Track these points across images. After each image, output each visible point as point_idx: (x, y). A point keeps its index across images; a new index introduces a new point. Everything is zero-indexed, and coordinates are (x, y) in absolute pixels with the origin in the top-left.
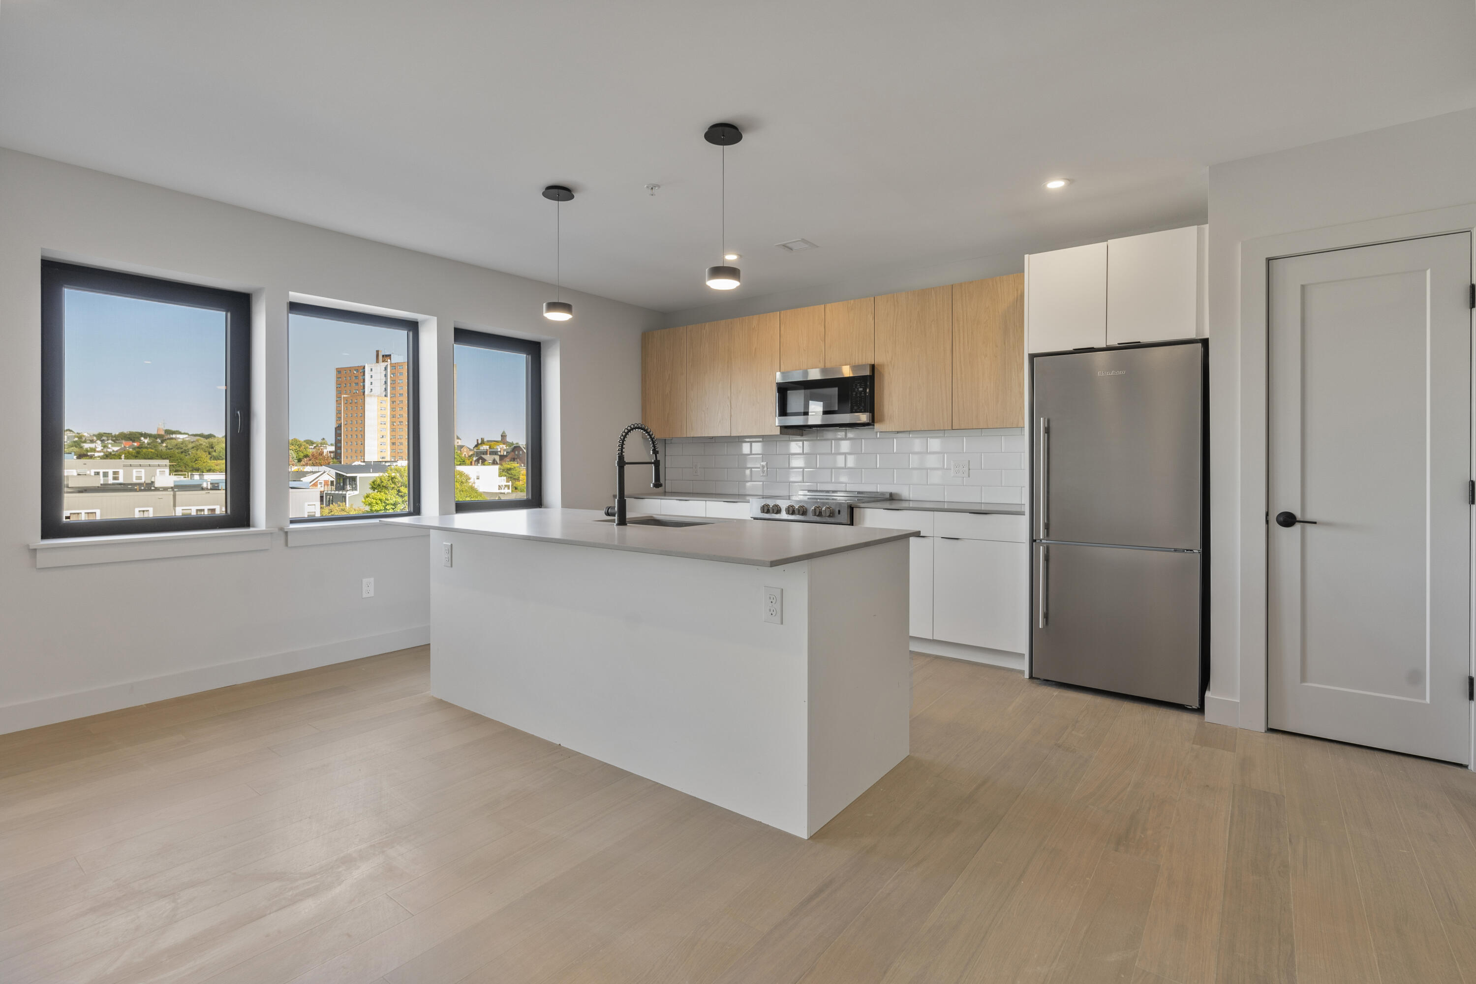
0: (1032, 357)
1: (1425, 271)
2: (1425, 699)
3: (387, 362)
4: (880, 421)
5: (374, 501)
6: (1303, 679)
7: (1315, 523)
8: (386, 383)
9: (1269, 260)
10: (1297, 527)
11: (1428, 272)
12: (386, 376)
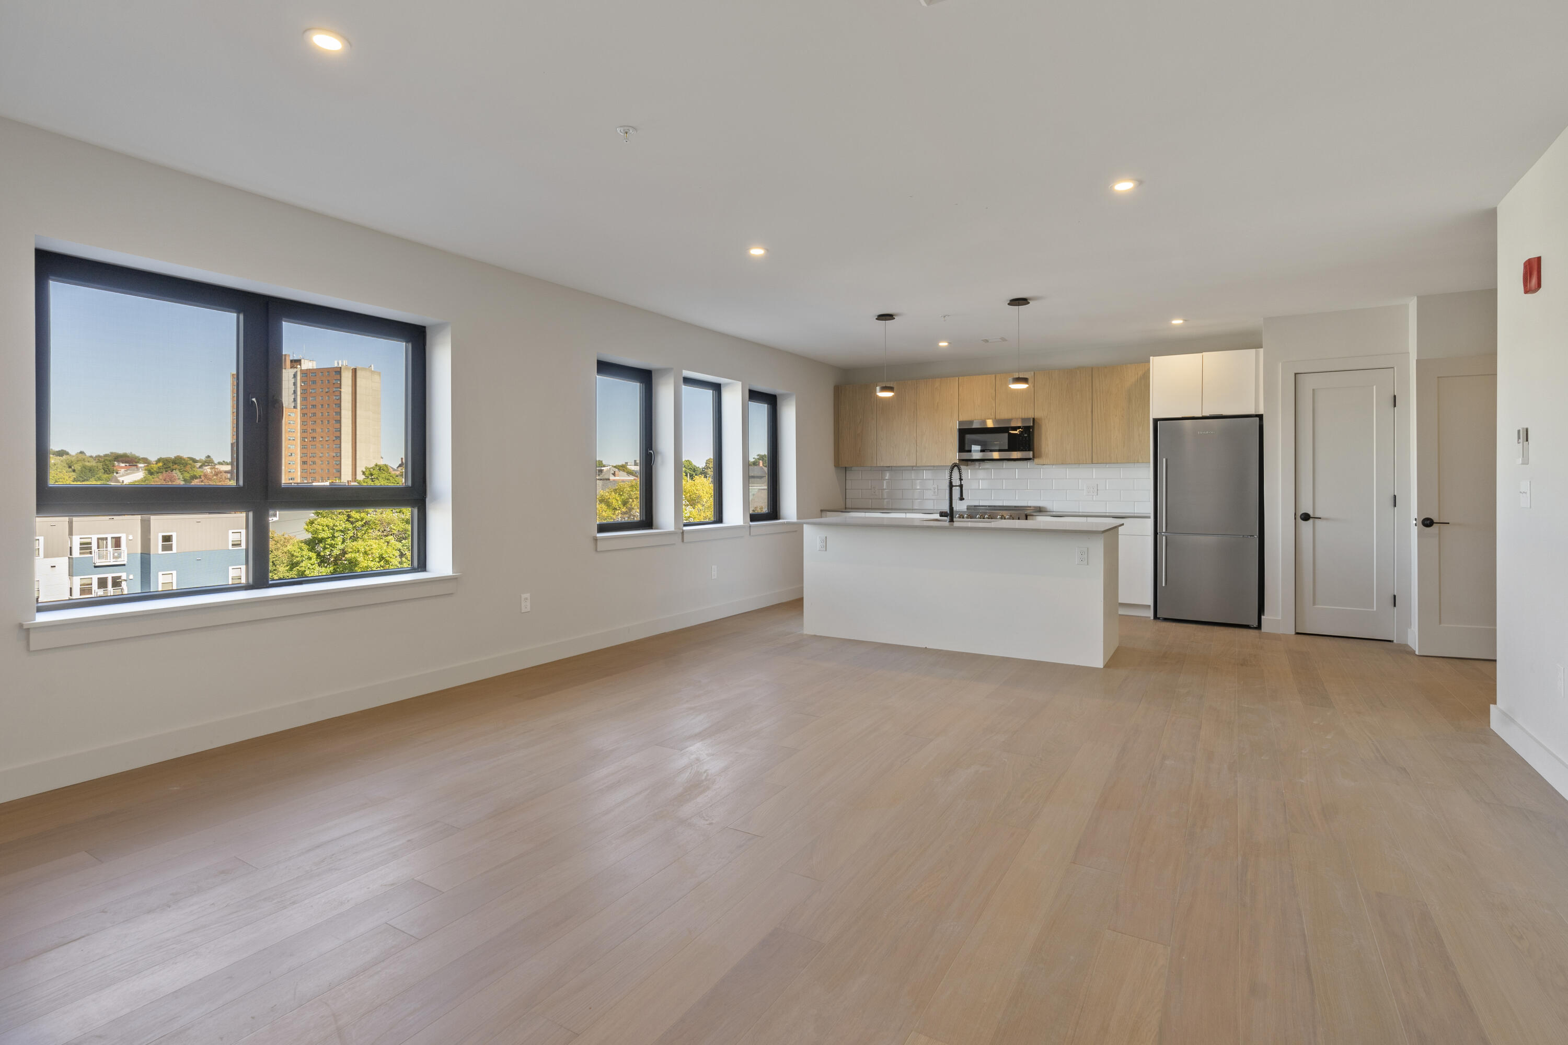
0: (1156, 421)
1: (1373, 386)
2: (1374, 609)
3: (297, 368)
4: (1039, 457)
5: (320, 528)
6: (1314, 604)
7: (1320, 518)
8: (295, 392)
9: (1296, 374)
10: (1311, 521)
11: (1375, 387)
12: (295, 384)
